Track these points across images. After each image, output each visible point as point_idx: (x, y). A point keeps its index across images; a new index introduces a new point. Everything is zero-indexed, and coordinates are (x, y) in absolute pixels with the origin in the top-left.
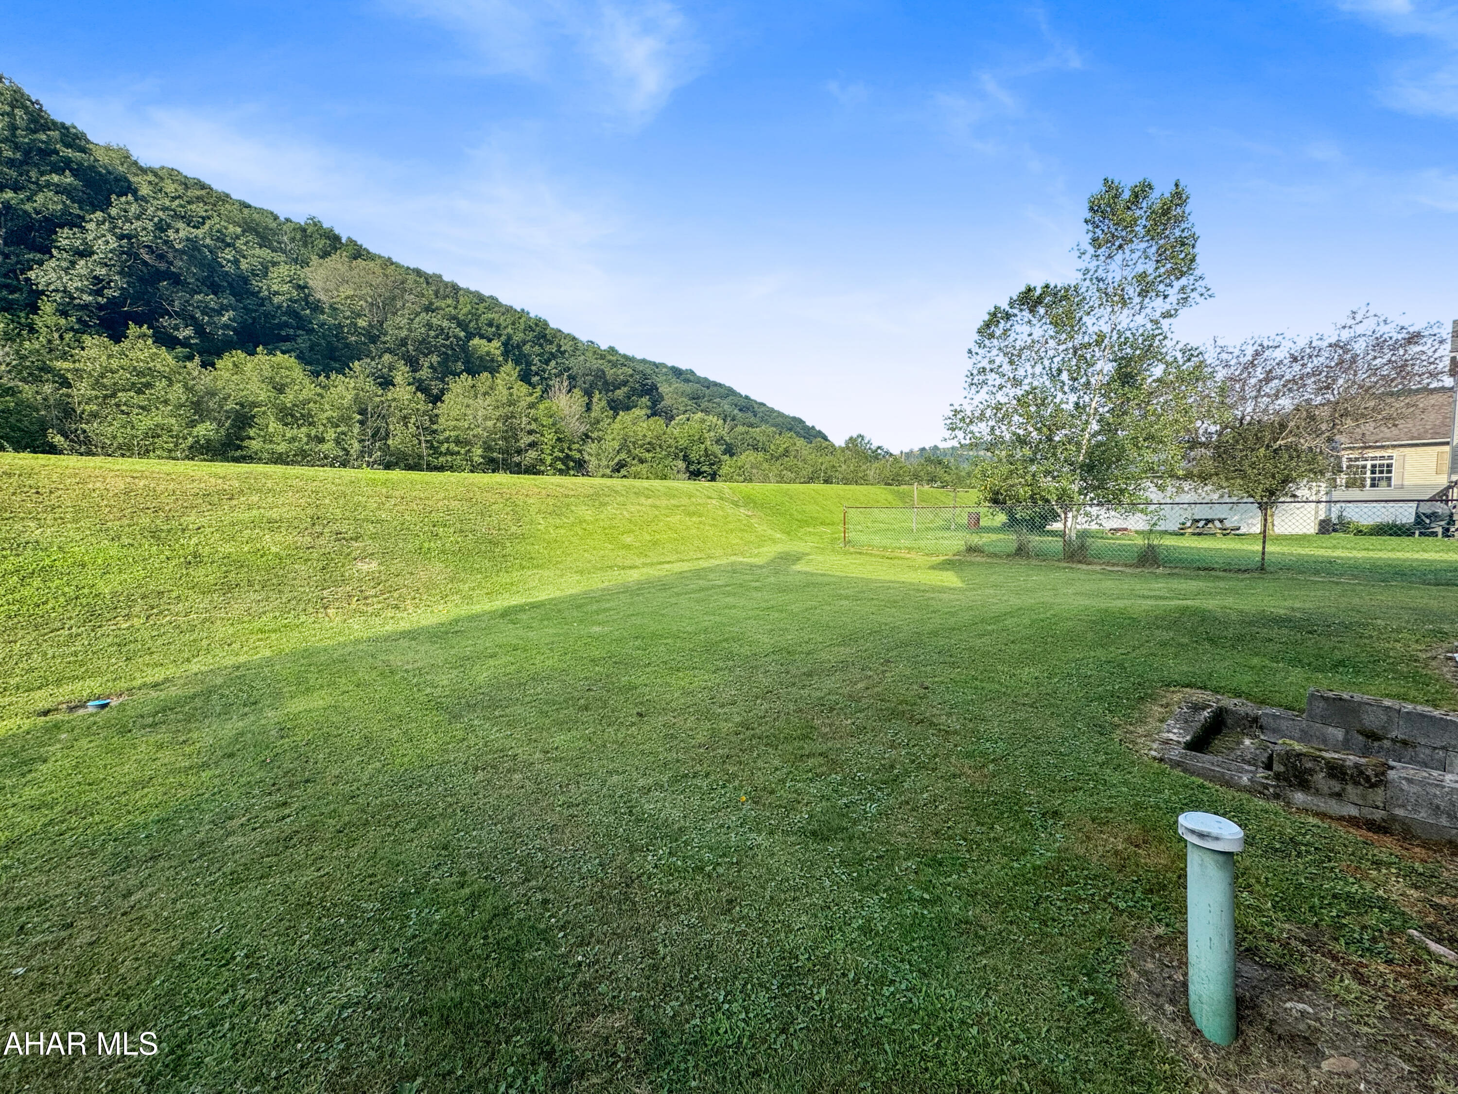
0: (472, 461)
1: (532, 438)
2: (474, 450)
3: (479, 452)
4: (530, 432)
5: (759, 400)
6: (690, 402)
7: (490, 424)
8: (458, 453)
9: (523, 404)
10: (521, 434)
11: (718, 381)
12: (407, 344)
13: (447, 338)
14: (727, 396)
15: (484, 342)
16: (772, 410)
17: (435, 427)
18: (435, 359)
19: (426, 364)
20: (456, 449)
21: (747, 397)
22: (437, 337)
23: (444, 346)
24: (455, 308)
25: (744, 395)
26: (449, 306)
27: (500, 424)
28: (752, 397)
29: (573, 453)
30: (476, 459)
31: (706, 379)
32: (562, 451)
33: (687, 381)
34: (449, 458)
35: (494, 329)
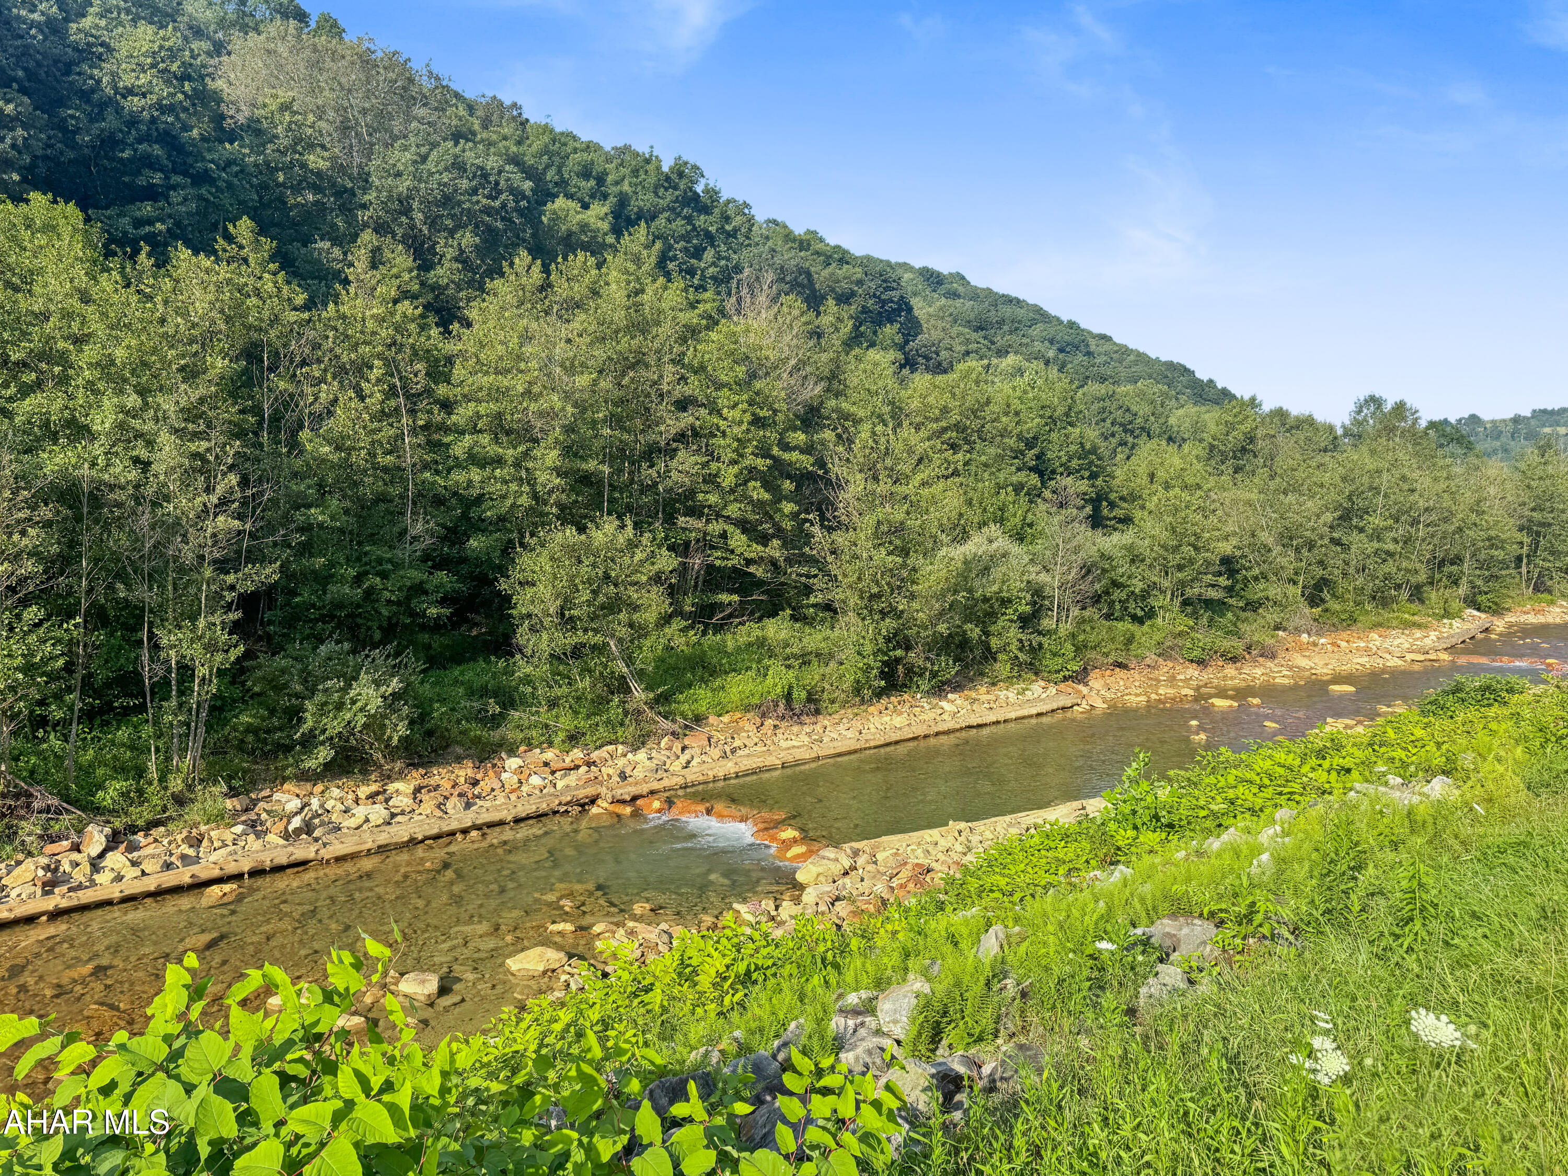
0: (532, 482)
1: (687, 419)
2: (537, 453)
3: (552, 457)
4: (683, 405)
5: (1096, 330)
6: (974, 336)
7: (583, 380)
8: (499, 461)
9: (665, 330)
10: (663, 410)
11: (1014, 294)
12: (411, 209)
13: (496, 192)
14: (1033, 323)
15: (573, 205)
16: (1124, 351)
17: (442, 390)
18: (468, 239)
19: (451, 253)
20: (493, 450)
21: (1072, 325)
22: (475, 191)
23: (487, 211)
24: (519, 143)
25: (1065, 318)
26: (505, 138)
27: (605, 384)
28: (1083, 325)
29: (795, 456)
30: (542, 477)
31: (989, 291)
32: (764, 452)
33: (955, 295)
34: (476, 475)
35: (592, 183)
